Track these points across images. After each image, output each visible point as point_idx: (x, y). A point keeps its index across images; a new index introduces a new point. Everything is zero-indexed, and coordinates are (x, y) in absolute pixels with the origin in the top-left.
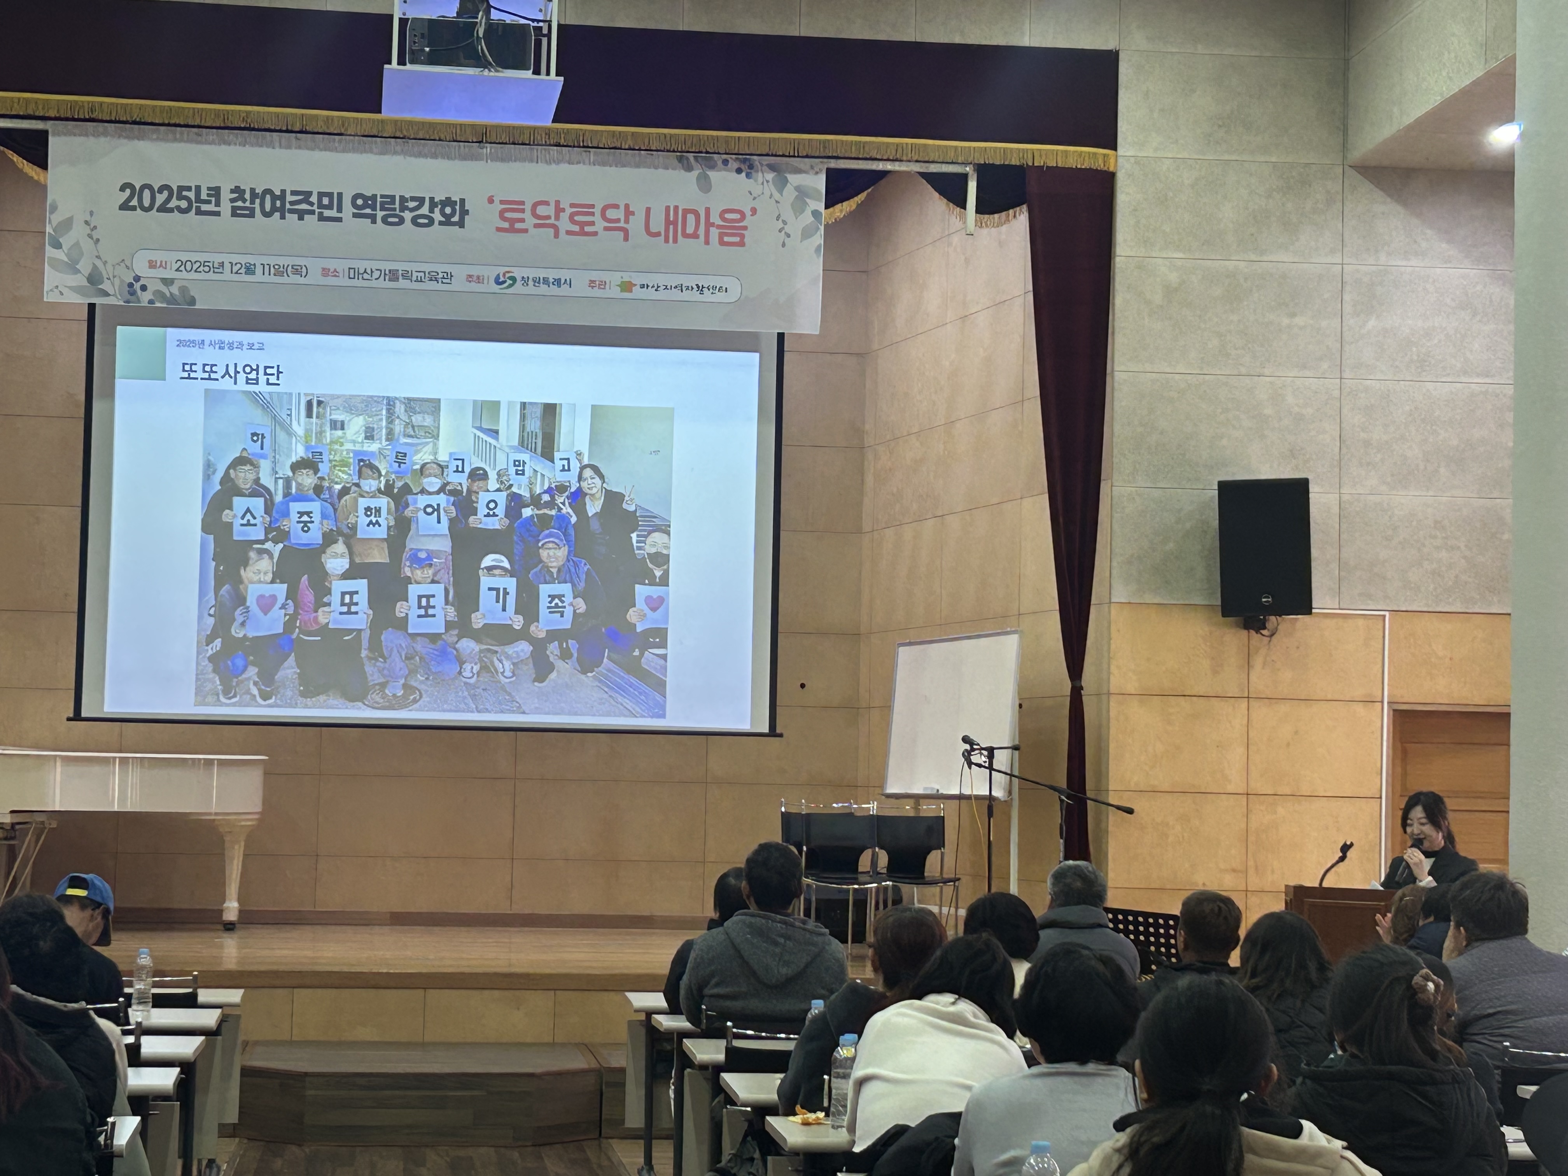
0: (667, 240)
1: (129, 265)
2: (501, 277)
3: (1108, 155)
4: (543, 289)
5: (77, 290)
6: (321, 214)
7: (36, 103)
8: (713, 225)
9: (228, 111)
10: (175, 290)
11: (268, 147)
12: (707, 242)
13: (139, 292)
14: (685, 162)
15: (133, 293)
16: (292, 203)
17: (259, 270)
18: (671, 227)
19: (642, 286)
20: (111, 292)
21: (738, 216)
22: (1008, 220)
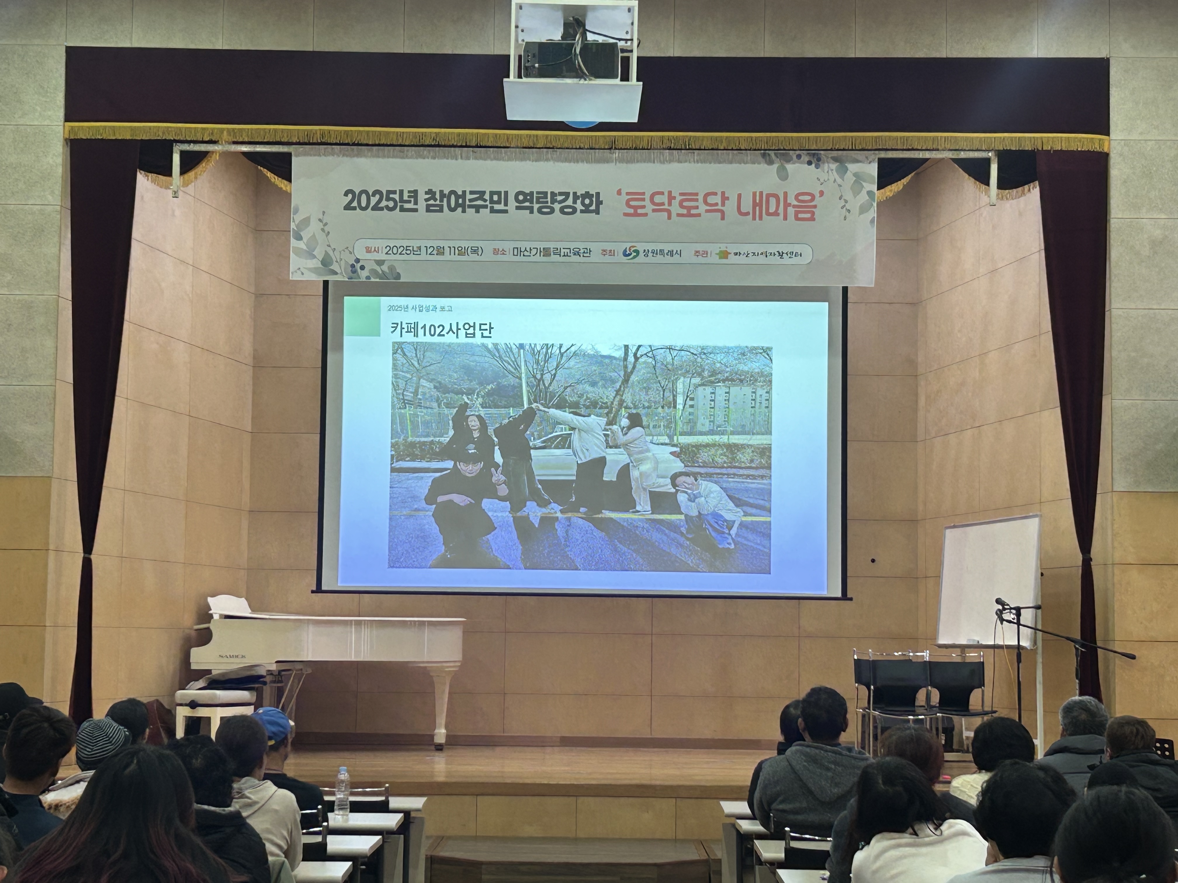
0: (754, 218)
1: (352, 251)
2: (628, 250)
3: (1103, 140)
4: (659, 259)
5: (315, 270)
6: (492, 208)
7: (282, 132)
8: (790, 205)
9: (422, 133)
10: (385, 268)
11: (452, 159)
12: (785, 218)
13: (359, 270)
14: (768, 158)
15: (354, 272)
16: (470, 200)
17: (447, 250)
18: (757, 208)
19: (736, 254)
20: (339, 271)
21: (808, 198)
22: (1023, 193)
